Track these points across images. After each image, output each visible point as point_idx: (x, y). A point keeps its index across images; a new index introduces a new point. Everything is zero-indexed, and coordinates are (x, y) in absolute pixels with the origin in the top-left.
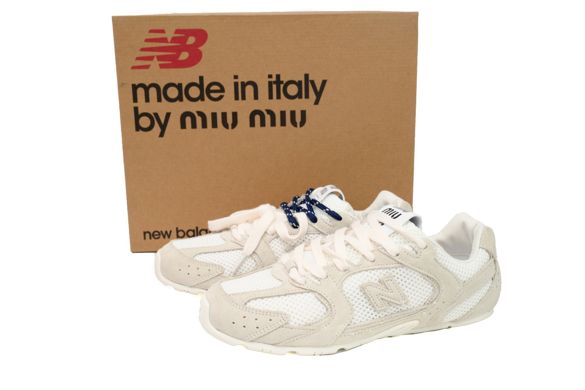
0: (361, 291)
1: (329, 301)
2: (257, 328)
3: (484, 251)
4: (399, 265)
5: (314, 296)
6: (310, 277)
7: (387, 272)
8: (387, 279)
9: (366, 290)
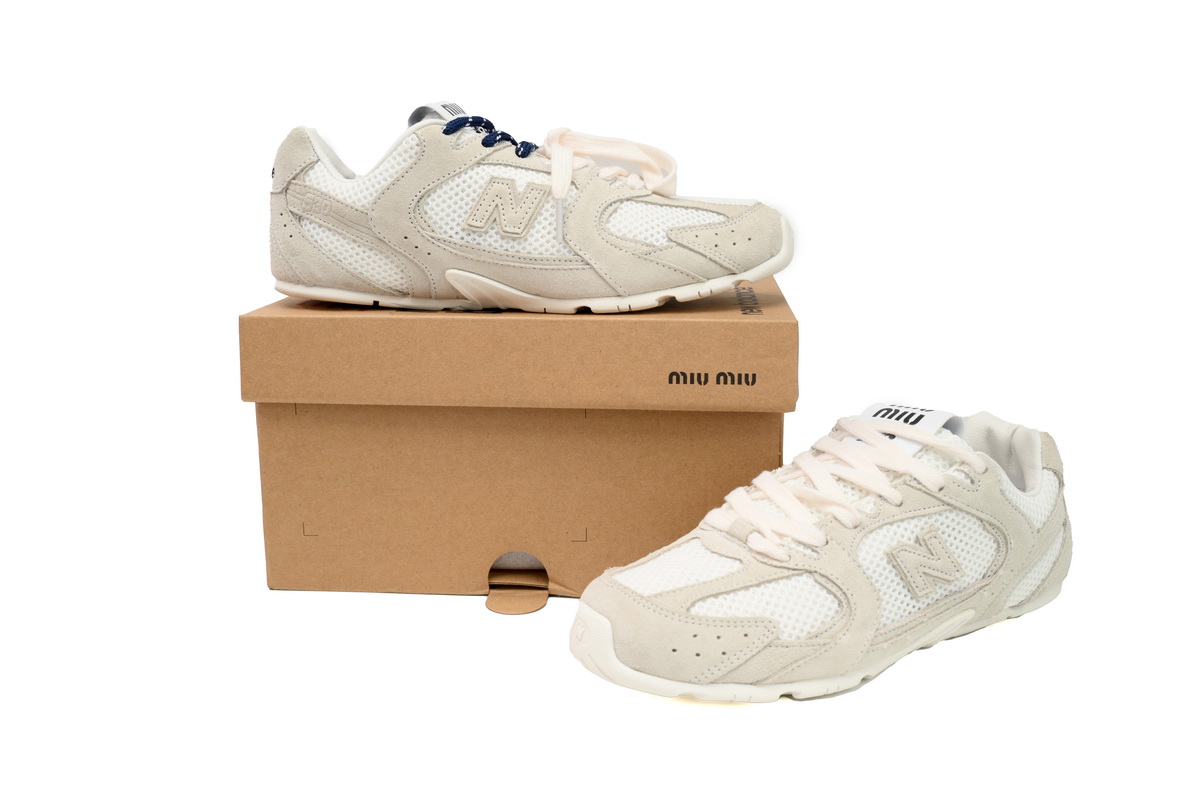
0: (888, 563)
1: (842, 587)
2: (724, 653)
3: (1051, 473)
4: (946, 507)
5: (812, 580)
6: (793, 545)
7: (926, 523)
8: (930, 535)
9: (898, 560)
